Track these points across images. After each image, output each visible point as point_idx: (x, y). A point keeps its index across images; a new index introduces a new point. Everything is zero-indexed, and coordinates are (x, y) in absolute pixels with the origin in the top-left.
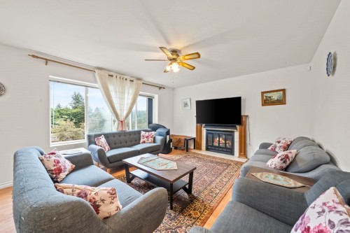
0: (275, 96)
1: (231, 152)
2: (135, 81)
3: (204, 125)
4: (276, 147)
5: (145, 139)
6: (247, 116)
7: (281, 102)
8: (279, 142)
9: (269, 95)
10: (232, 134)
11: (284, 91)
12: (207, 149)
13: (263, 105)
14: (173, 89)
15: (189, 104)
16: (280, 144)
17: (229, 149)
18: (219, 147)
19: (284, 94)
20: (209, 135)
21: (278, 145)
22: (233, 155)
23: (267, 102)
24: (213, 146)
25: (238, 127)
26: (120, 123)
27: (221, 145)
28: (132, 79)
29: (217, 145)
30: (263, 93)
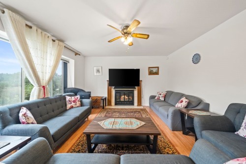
0: (155, 70)
1: (132, 103)
2: (57, 41)
3: (113, 87)
4: (159, 97)
5: (73, 104)
6: (141, 81)
7: (157, 73)
8: (160, 94)
9: (152, 69)
10: (132, 92)
11: (158, 68)
12: (116, 104)
13: (149, 75)
14: (85, 57)
15: (100, 71)
16: (162, 96)
17: (131, 101)
18: (124, 101)
19: (158, 69)
20: (117, 94)
21: (161, 96)
22: (134, 105)
23: (151, 73)
24: (120, 101)
25: (136, 87)
26: (42, 89)
27: (125, 100)
28: (54, 39)
29: (123, 100)
30: (149, 68)
